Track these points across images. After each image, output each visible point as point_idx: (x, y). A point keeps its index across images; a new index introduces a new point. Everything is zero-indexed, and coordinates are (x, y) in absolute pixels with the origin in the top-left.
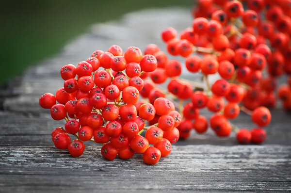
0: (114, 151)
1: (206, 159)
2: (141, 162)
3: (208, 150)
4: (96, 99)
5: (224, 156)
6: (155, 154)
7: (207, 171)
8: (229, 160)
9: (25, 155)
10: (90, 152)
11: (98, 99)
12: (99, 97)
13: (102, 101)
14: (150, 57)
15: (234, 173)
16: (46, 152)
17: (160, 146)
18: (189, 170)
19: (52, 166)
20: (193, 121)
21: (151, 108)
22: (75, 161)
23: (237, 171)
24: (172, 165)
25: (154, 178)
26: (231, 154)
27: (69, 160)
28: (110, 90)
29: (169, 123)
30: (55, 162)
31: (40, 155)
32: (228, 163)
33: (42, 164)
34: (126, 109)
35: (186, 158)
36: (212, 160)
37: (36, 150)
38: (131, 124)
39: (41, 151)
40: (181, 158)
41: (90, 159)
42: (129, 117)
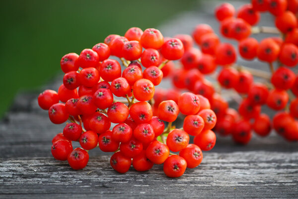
0: (126, 161)
1: (251, 170)
2: (162, 174)
3: (258, 158)
4: (98, 96)
5: (277, 164)
6: (178, 164)
7: (246, 185)
8: (281, 171)
9: (14, 168)
10: (100, 164)
11: (100, 96)
12: (102, 93)
13: (106, 99)
14: (173, 41)
15: (282, 186)
16: (43, 164)
17: (186, 154)
18: (223, 184)
19: (43, 182)
20: (252, 121)
21: (172, 106)
22: (75, 176)
23: (286, 184)
24: (202, 178)
25: (170, 195)
26: (287, 163)
27: (68, 174)
28: (116, 85)
29: (196, 124)
30: (49, 177)
31: (32, 168)
32: (279, 174)
33: (31, 180)
34: (137, 109)
35: (225, 168)
36: (259, 170)
37: (30, 163)
38: (143, 127)
39: (37, 163)
40: (218, 168)
41: (96, 172)
42: (141, 118)
